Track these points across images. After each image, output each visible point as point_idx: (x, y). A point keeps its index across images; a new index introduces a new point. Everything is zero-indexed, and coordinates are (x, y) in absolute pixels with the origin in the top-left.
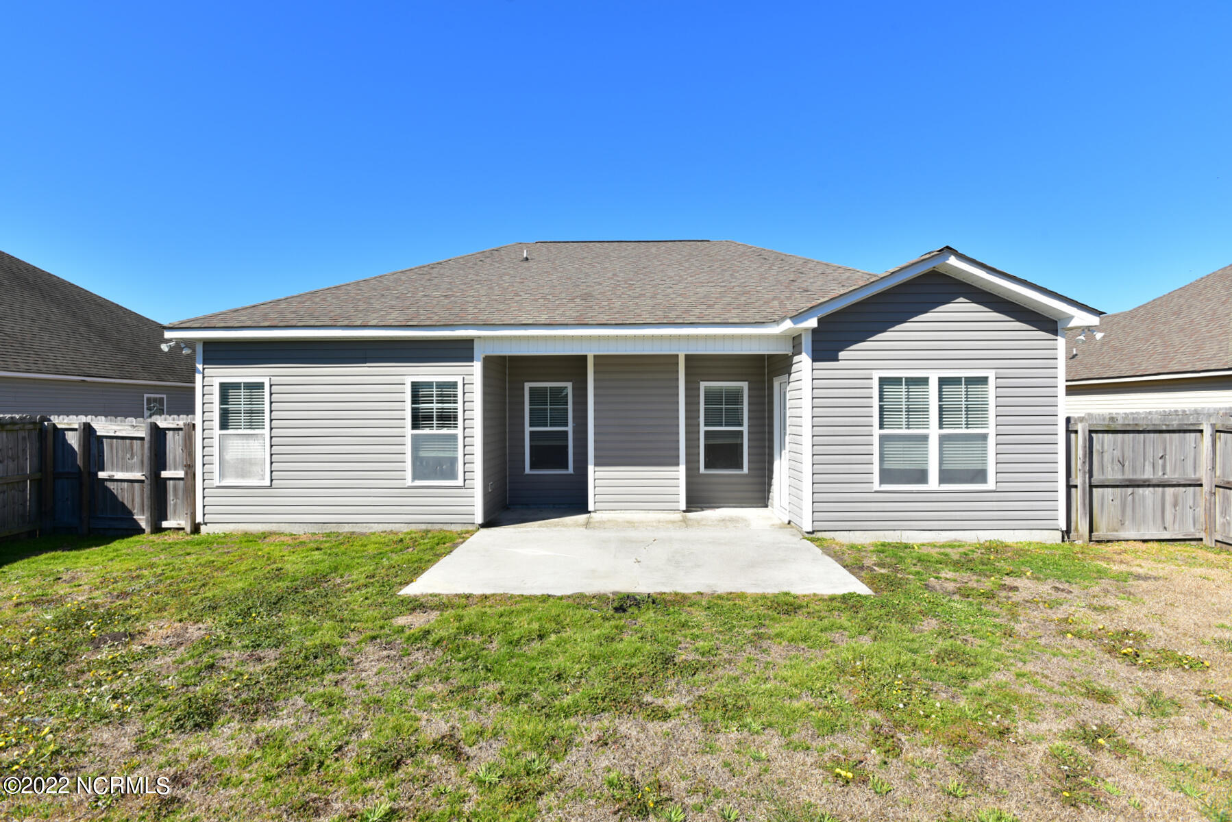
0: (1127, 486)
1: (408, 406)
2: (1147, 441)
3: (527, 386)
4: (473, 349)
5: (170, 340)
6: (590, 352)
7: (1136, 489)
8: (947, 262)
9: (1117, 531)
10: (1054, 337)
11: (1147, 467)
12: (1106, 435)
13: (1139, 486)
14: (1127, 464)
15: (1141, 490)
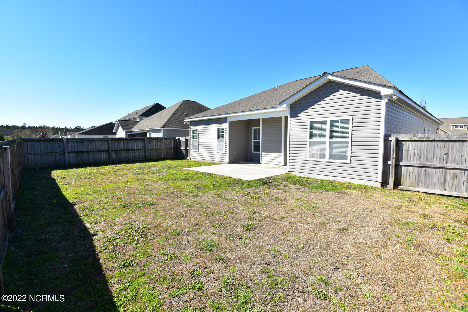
0: (422, 167)
1: (217, 134)
2: (436, 146)
3: (253, 128)
4: (227, 120)
5: (186, 122)
6: (261, 117)
7: (428, 169)
8: (327, 78)
9: (415, 187)
10: (380, 100)
11: (435, 158)
12: (410, 143)
13: (429, 167)
14: (422, 156)
15: (430, 169)
